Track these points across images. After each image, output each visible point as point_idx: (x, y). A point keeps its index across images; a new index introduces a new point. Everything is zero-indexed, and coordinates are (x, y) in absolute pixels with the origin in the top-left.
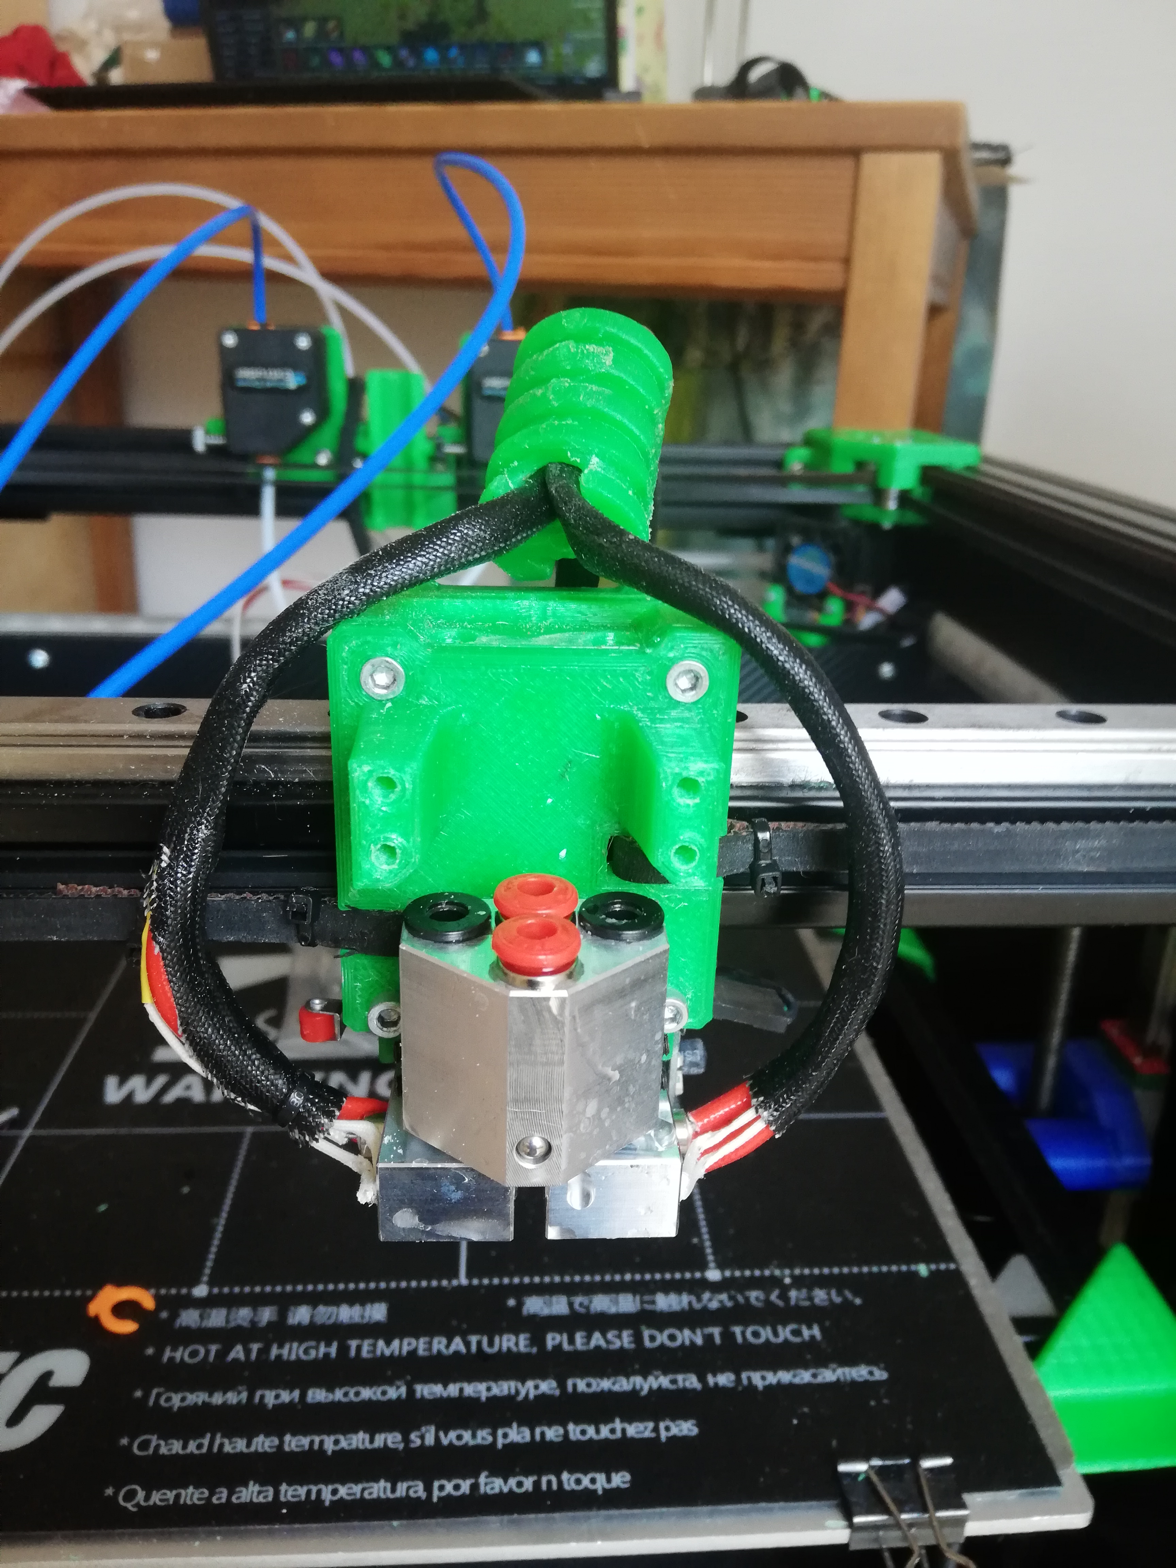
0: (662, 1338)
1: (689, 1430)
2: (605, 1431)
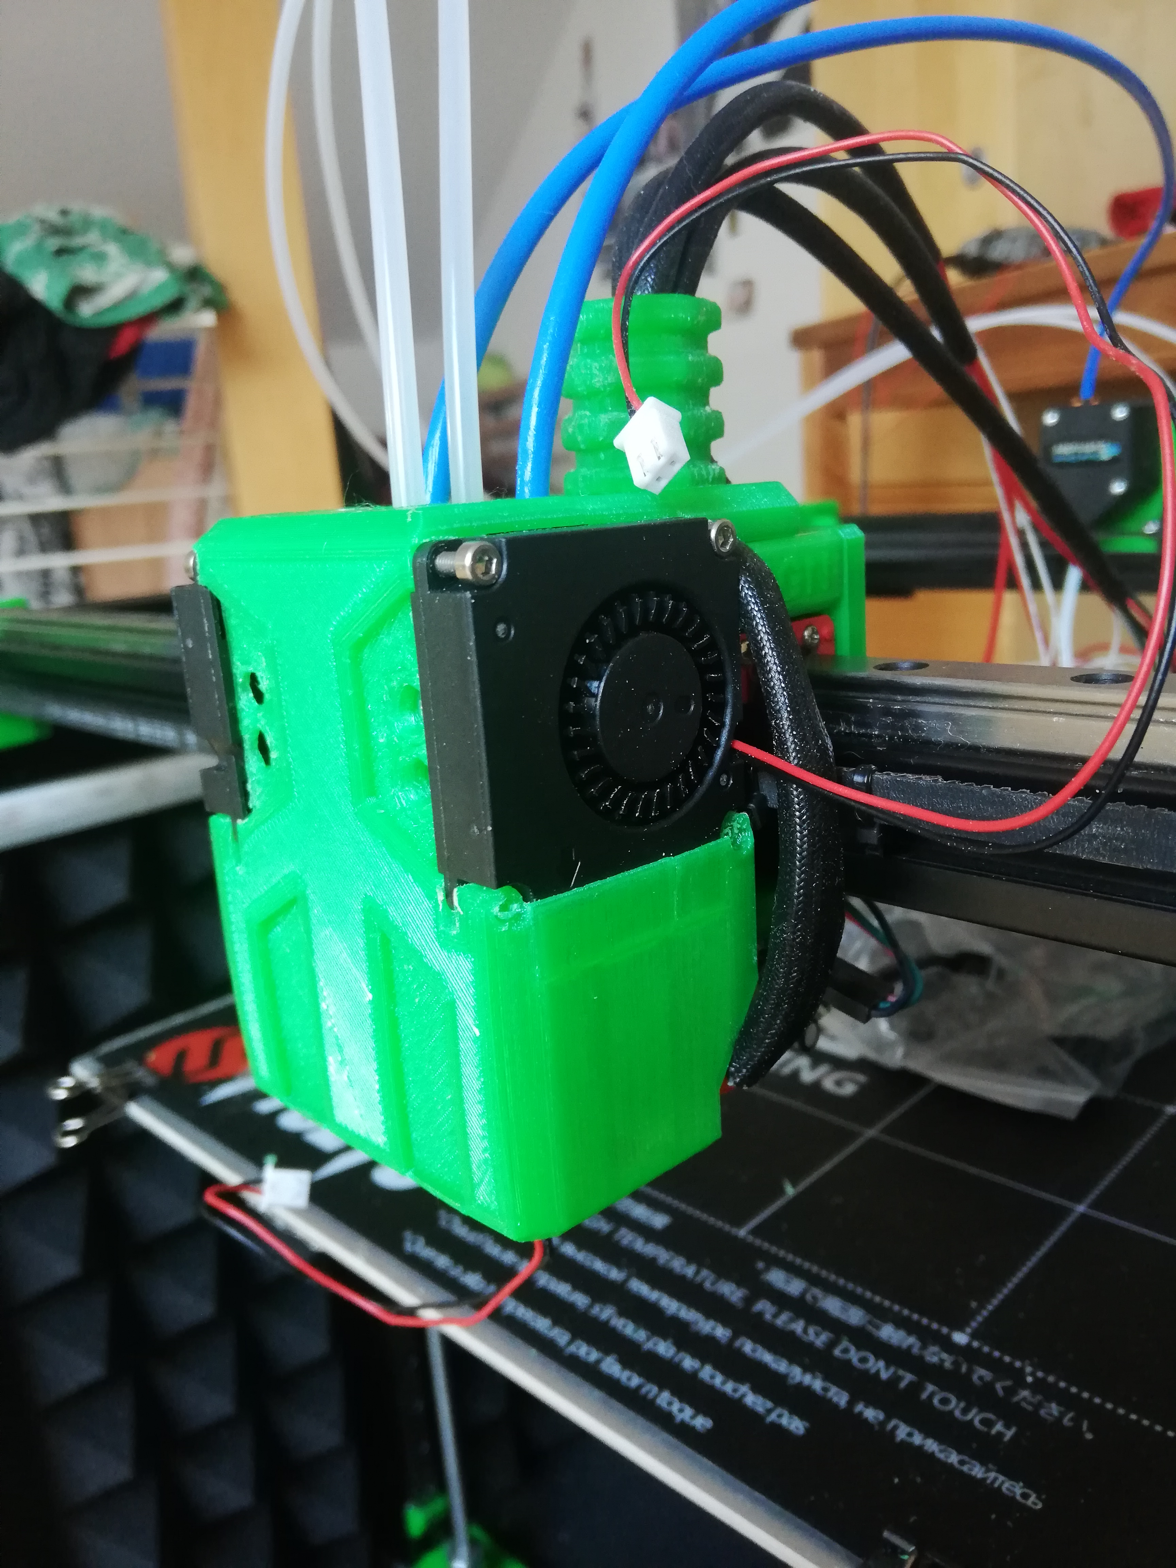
0: (854, 1356)
1: (797, 1428)
2: (729, 1387)
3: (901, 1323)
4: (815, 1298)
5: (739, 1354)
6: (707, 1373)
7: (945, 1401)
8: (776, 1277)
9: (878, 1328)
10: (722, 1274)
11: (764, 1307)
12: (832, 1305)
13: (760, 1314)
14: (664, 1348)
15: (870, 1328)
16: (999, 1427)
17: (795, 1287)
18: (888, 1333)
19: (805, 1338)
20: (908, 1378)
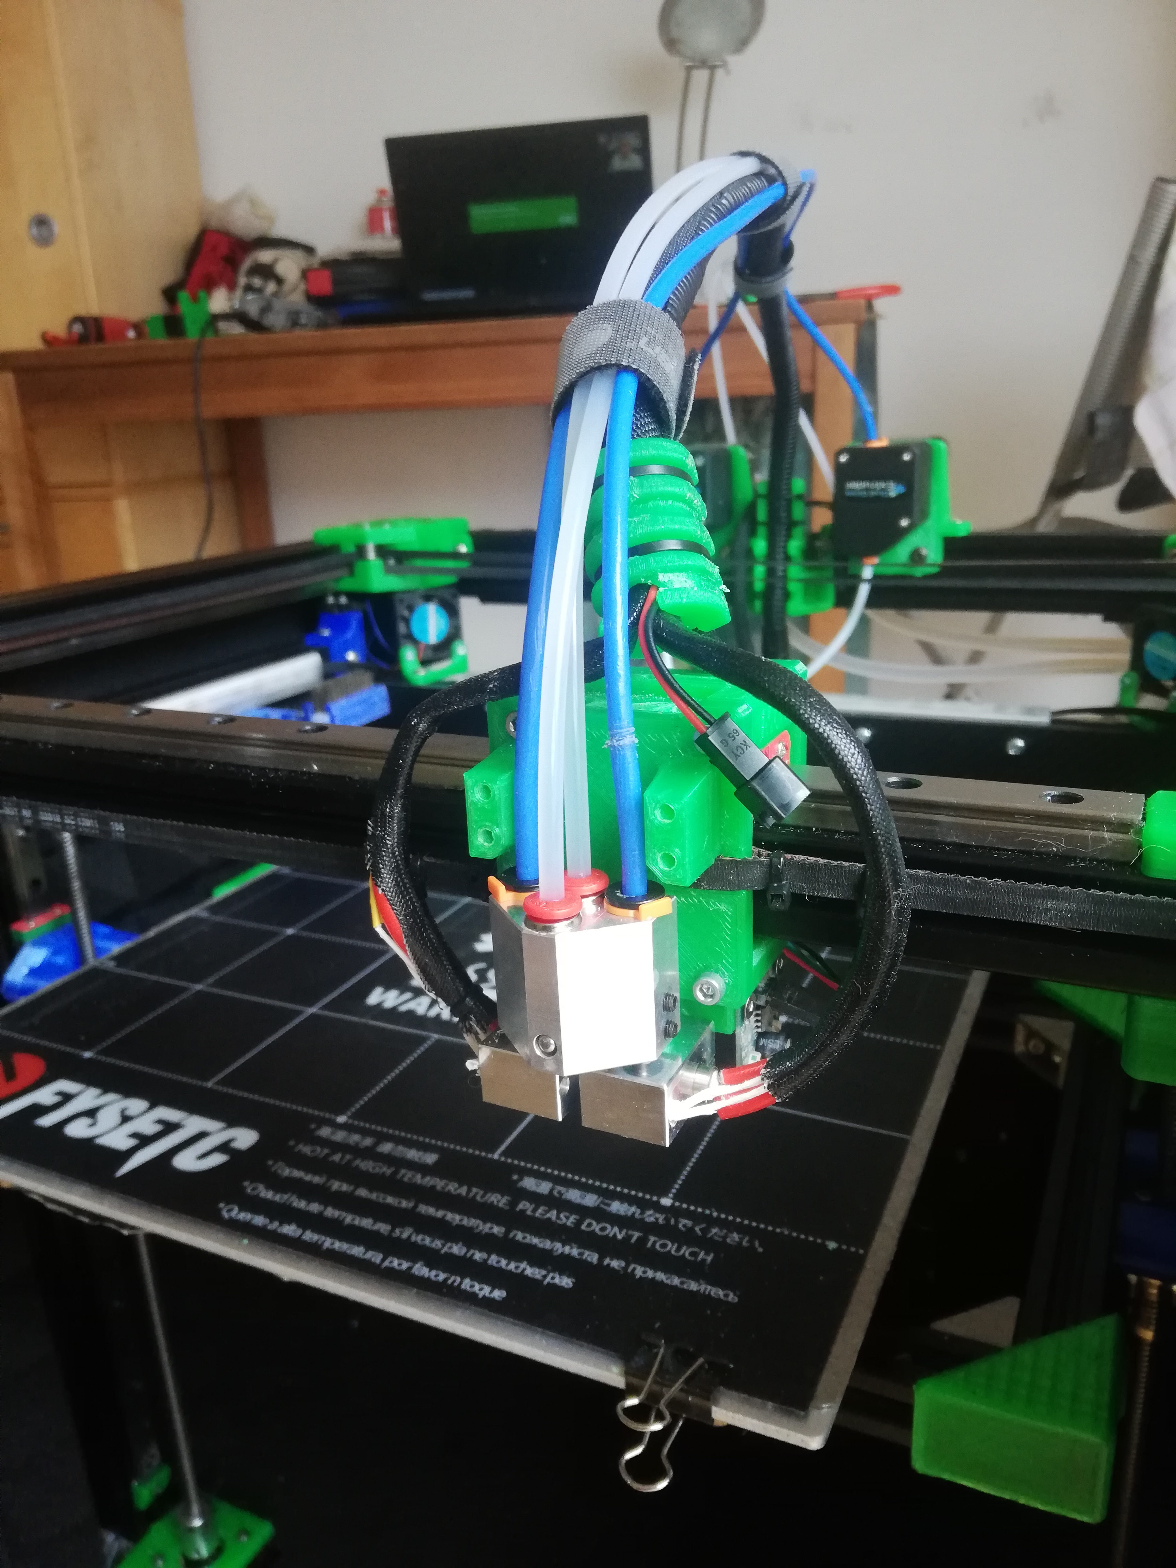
0: (596, 1227)
1: (567, 1284)
2: (512, 1266)
3: (623, 1198)
4: (559, 1192)
5: (514, 1241)
6: (493, 1260)
7: (664, 1246)
8: (529, 1183)
9: (609, 1205)
10: (489, 1188)
11: (524, 1205)
12: (574, 1195)
13: (523, 1212)
14: (457, 1249)
15: (602, 1206)
16: (702, 1255)
17: (544, 1187)
18: (617, 1207)
19: (559, 1222)
20: (636, 1235)
